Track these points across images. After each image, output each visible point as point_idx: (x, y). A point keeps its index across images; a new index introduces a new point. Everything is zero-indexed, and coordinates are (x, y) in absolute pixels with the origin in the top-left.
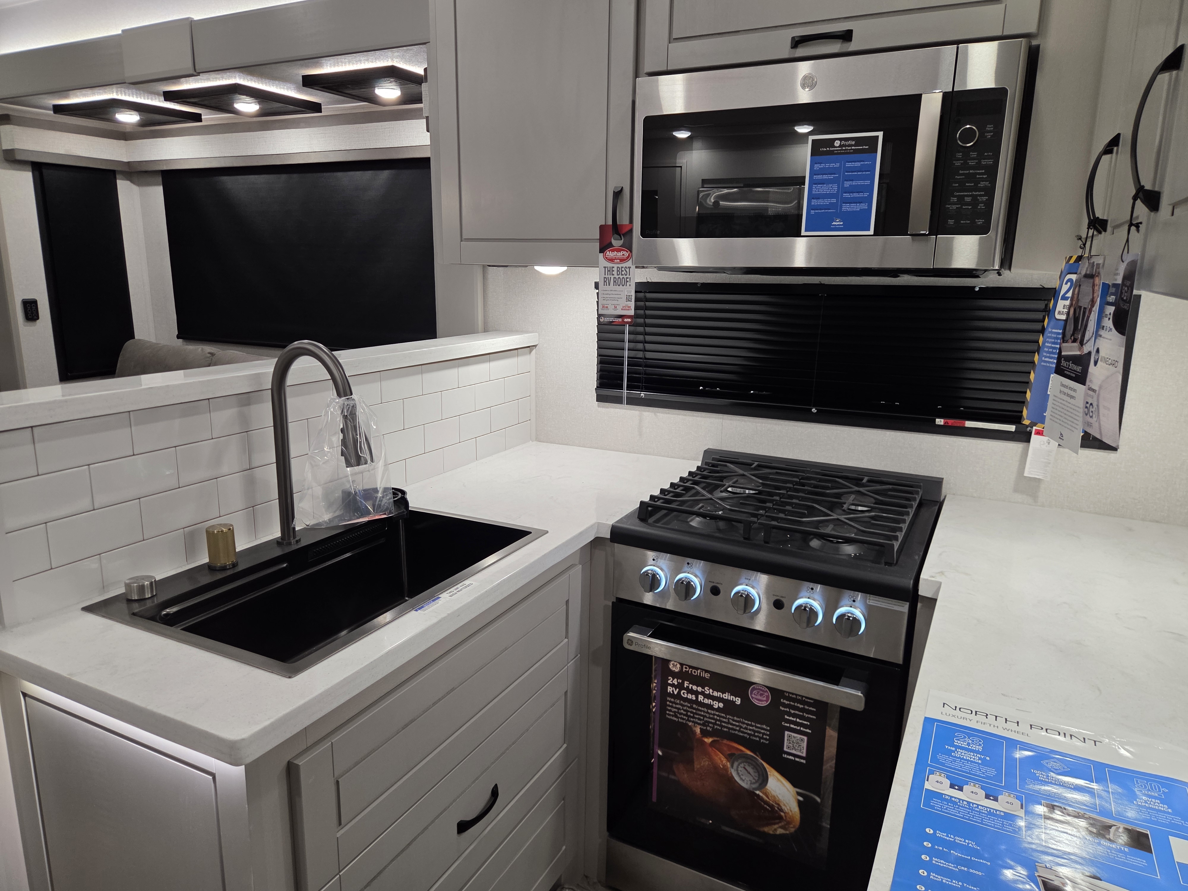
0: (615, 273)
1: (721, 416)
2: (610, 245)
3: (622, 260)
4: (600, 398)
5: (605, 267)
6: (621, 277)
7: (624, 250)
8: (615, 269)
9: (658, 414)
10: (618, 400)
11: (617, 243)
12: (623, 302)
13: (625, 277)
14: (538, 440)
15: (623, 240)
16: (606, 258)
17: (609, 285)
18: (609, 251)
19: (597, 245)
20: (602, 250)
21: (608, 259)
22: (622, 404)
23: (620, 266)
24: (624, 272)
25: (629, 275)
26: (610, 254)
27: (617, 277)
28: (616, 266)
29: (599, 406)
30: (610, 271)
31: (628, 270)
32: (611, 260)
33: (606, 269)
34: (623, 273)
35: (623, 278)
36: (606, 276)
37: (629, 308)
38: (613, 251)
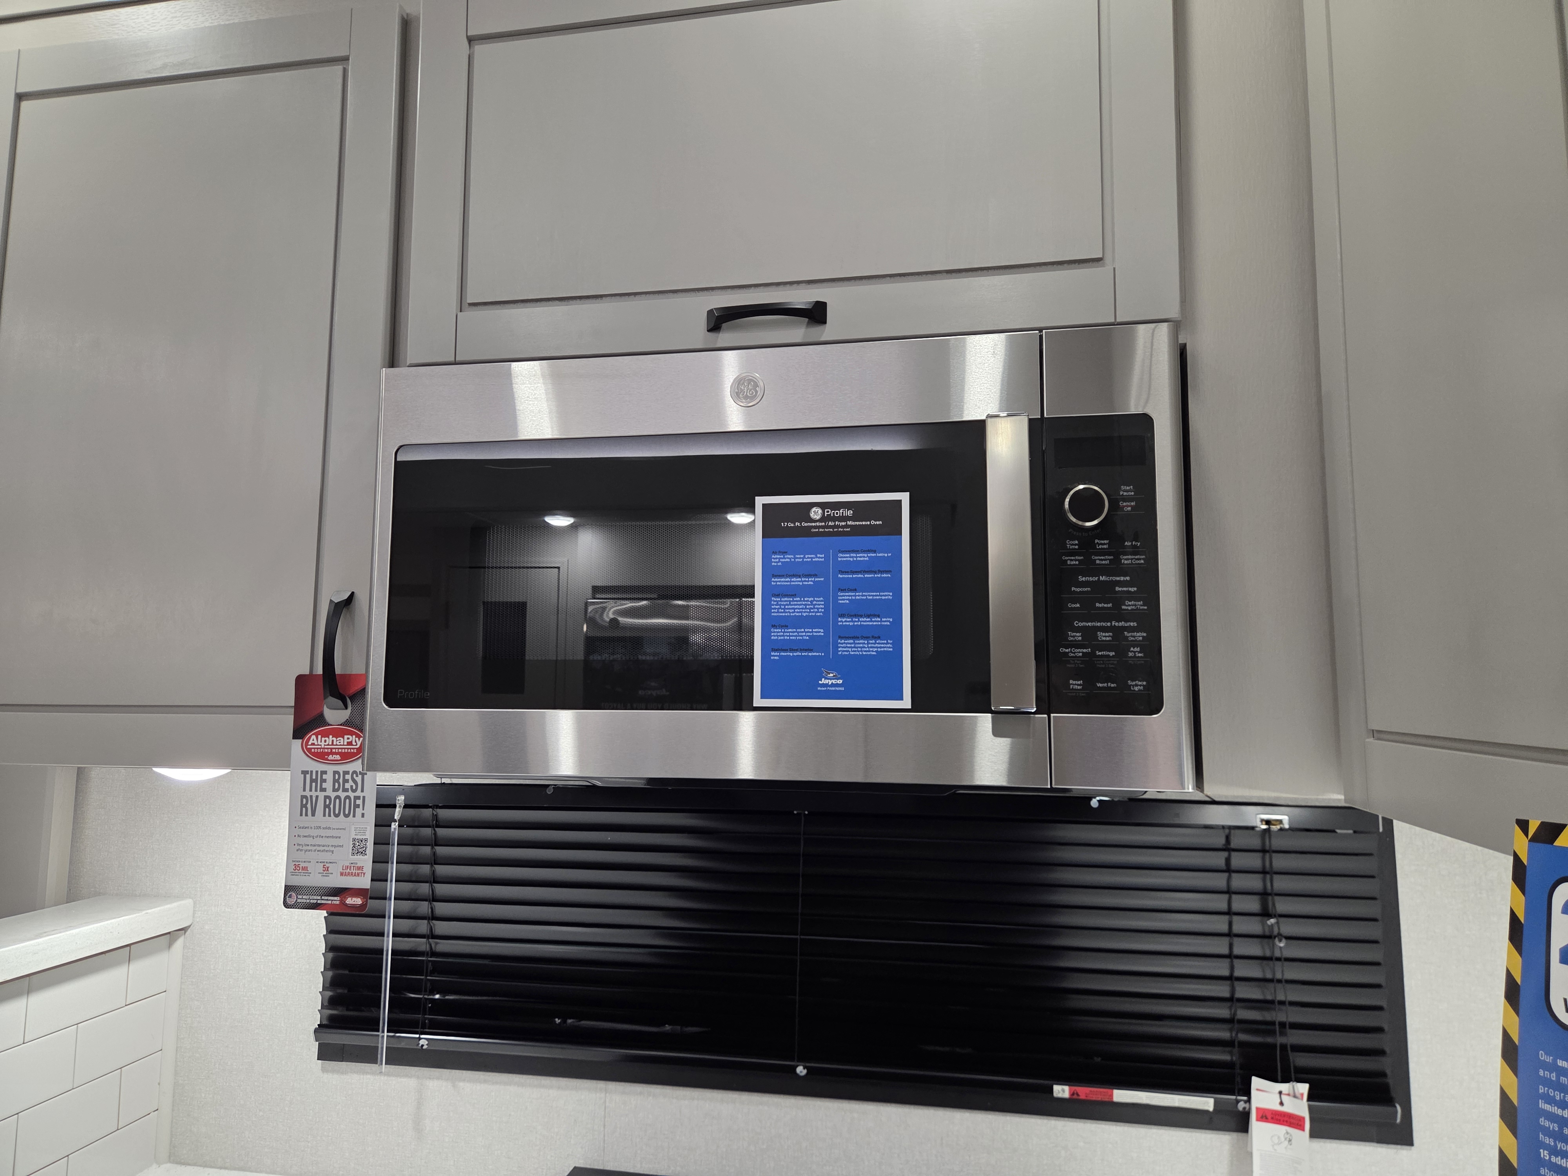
0: (328, 785)
1: (601, 1084)
2: (320, 720)
3: (346, 757)
4: (326, 1053)
5: (305, 773)
6: (343, 795)
7: (352, 734)
8: (329, 777)
9: (461, 1084)
10: (368, 1056)
11: (335, 715)
12: (344, 856)
13: (350, 794)
14: (175, 1158)
15: (349, 711)
16: (309, 750)
17: (313, 815)
18: (317, 735)
19: (288, 721)
20: (299, 733)
21: (314, 754)
22: (377, 1064)
23: (341, 768)
24: (351, 783)
25: (362, 791)
26: (316, 741)
27: (333, 795)
28: (330, 769)
29: (324, 1070)
30: (317, 780)
31: (359, 779)
32: (321, 756)
33: (308, 776)
34: (347, 786)
35: (348, 797)
36: (308, 793)
37: (359, 871)
38: (325, 734)
